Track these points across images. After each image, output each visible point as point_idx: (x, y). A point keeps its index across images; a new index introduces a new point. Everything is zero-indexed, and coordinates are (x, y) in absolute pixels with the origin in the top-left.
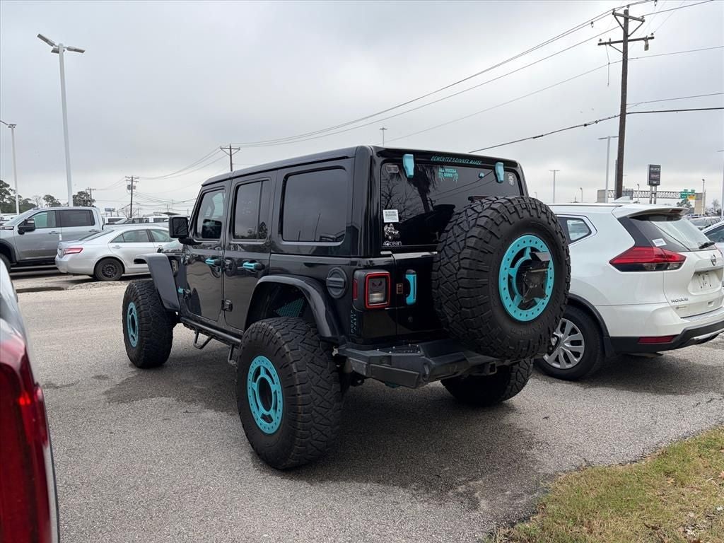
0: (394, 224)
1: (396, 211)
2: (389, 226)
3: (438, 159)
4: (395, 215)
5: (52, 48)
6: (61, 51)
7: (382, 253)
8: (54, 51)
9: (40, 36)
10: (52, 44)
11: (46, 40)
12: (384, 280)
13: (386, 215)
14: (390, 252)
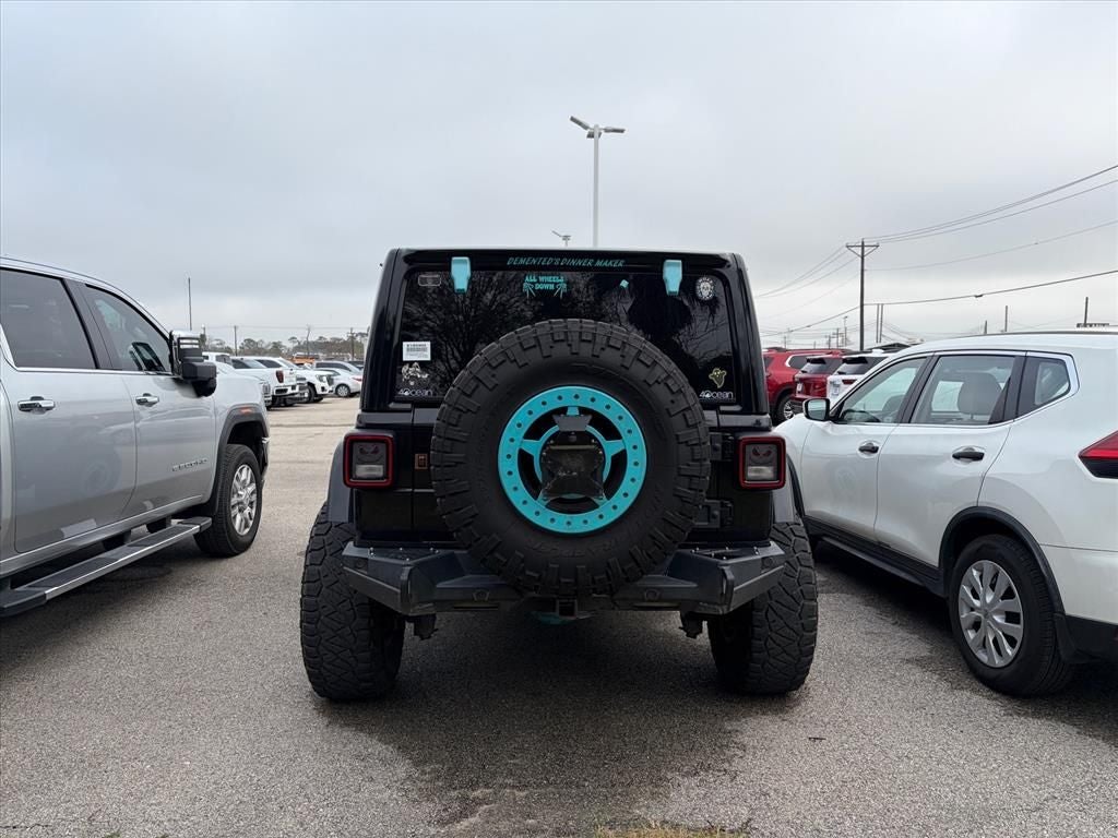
0: (422, 364)
1: (428, 344)
2: (410, 366)
3: (522, 261)
4: (425, 350)
5: (586, 132)
6: (596, 135)
7: (392, 405)
8: (591, 136)
9: (573, 119)
10: (586, 127)
11: (579, 123)
12: (382, 448)
13: (408, 350)
14: (409, 406)
